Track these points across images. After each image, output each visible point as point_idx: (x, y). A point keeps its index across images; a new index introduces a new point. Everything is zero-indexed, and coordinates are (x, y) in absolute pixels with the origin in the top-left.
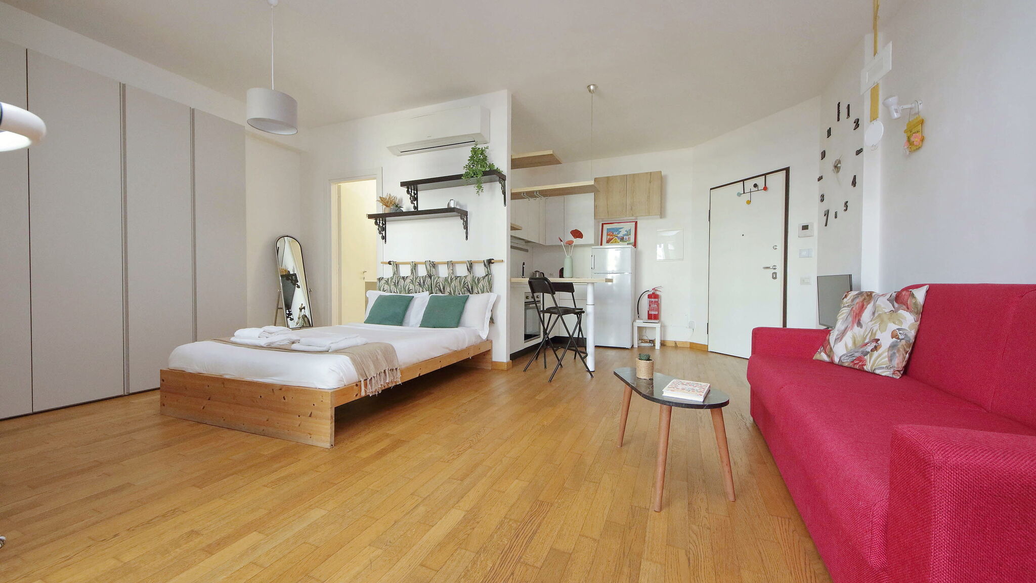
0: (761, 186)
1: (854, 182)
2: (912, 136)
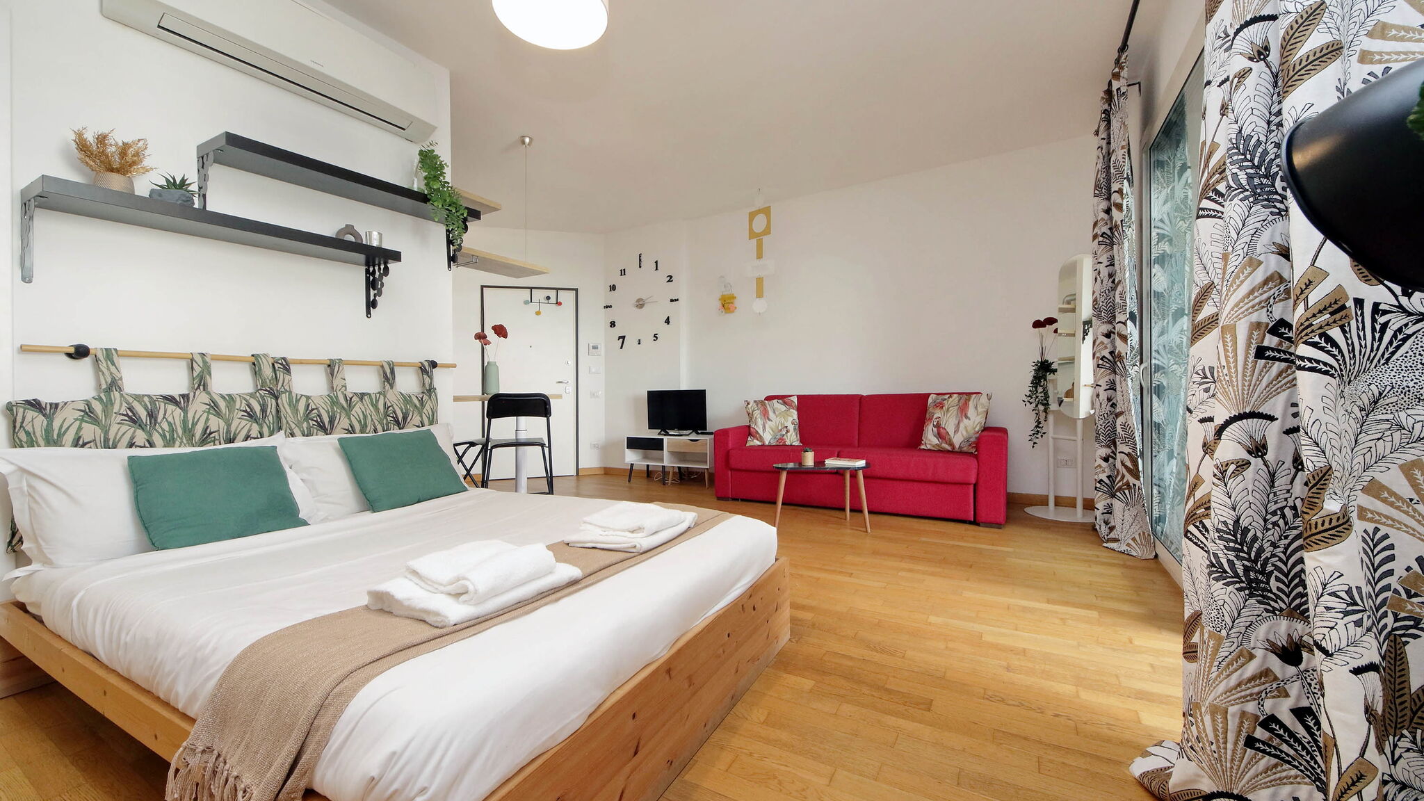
0: (553, 300)
1: (667, 321)
2: (727, 304)
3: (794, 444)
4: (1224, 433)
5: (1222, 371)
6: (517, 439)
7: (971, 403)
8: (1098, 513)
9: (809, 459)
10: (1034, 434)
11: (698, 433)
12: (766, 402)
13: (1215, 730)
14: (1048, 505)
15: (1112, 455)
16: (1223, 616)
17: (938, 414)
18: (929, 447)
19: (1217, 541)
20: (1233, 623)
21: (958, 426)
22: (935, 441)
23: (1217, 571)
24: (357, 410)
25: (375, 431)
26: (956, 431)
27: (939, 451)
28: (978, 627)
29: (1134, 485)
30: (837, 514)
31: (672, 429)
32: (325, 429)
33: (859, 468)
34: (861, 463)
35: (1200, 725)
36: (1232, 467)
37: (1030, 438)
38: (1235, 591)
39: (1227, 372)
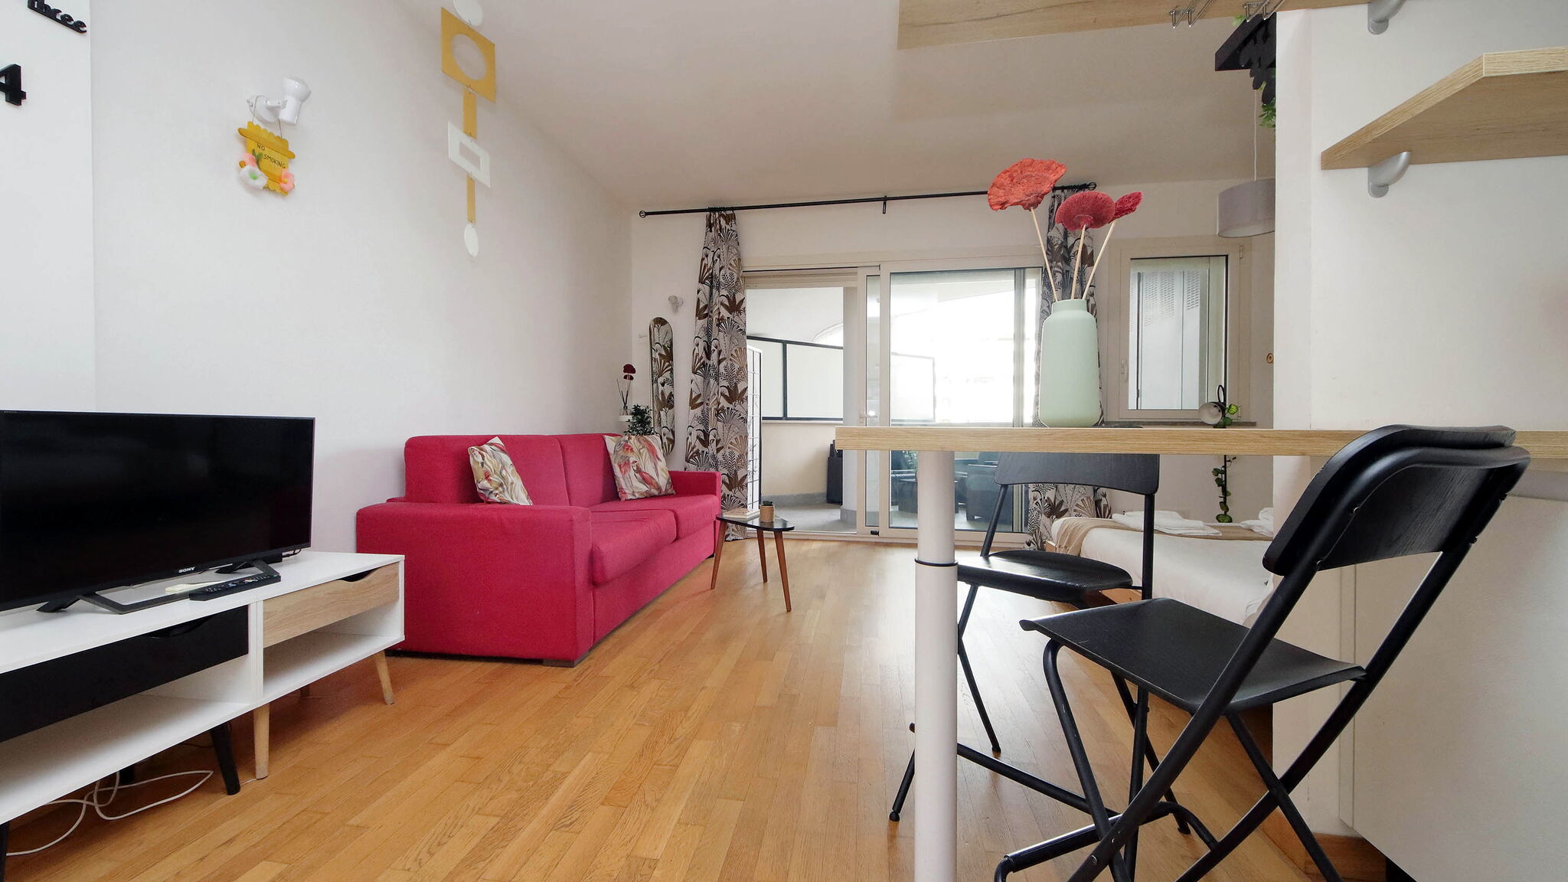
2: (268, 159)
7: (653, 444)
17: (632, 457)
21: (656, 468)
22: (644, 488)
26: (657, 474)
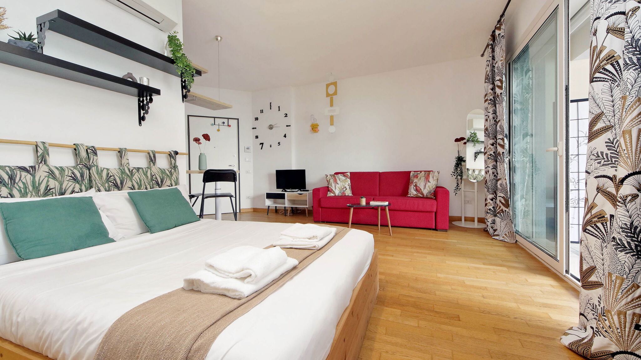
0: (226, 124)
1: (285, 136)
2: (314, 128)
3: (349, 195)
4: (625, 181)
5: (623, 152)
6: (216, 194)
7: (430, 175)
8: (489, 224)
9: (363, 202)
10: (456, 189)
11: (301, 191)
12: (336, 175)
13: (620, 322)
14: (461, 221)
15: (495, 198)
16: (625, 268)
17: (415, 180)
18: (412, 195)
19: (621, 233)
20: (630, 271)
21: (425, 186)
22: (415, 193)
23: (621, 247)
24: (136, 177)
25: (146, 189)
26: (424, 188)
27: (417, 197)
28: (461, 278)
29: (505, 211)
30: (375, 227)
31: (289, 189)
32: (118, 187)
33: (386, 206)
34: (386, 203)
35: (611, 320)
36: (630, 198)
37: (454, 191)
38: (631, 257)
39: (626, 153)
